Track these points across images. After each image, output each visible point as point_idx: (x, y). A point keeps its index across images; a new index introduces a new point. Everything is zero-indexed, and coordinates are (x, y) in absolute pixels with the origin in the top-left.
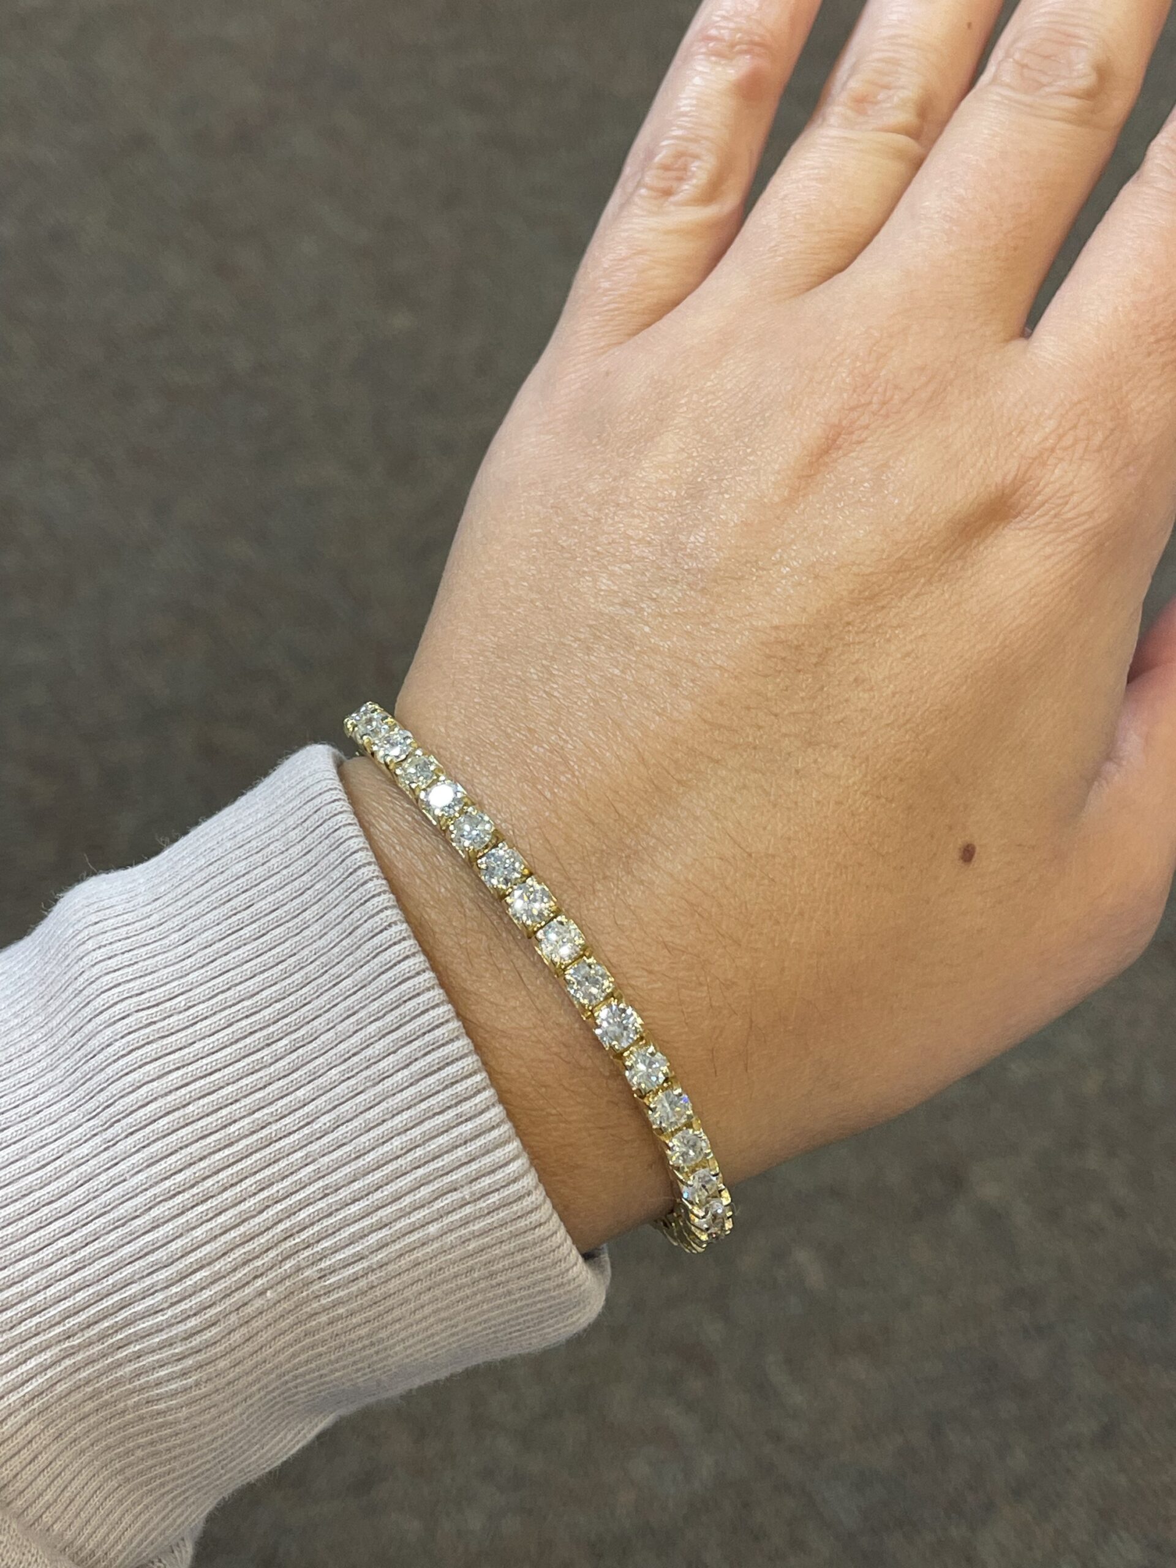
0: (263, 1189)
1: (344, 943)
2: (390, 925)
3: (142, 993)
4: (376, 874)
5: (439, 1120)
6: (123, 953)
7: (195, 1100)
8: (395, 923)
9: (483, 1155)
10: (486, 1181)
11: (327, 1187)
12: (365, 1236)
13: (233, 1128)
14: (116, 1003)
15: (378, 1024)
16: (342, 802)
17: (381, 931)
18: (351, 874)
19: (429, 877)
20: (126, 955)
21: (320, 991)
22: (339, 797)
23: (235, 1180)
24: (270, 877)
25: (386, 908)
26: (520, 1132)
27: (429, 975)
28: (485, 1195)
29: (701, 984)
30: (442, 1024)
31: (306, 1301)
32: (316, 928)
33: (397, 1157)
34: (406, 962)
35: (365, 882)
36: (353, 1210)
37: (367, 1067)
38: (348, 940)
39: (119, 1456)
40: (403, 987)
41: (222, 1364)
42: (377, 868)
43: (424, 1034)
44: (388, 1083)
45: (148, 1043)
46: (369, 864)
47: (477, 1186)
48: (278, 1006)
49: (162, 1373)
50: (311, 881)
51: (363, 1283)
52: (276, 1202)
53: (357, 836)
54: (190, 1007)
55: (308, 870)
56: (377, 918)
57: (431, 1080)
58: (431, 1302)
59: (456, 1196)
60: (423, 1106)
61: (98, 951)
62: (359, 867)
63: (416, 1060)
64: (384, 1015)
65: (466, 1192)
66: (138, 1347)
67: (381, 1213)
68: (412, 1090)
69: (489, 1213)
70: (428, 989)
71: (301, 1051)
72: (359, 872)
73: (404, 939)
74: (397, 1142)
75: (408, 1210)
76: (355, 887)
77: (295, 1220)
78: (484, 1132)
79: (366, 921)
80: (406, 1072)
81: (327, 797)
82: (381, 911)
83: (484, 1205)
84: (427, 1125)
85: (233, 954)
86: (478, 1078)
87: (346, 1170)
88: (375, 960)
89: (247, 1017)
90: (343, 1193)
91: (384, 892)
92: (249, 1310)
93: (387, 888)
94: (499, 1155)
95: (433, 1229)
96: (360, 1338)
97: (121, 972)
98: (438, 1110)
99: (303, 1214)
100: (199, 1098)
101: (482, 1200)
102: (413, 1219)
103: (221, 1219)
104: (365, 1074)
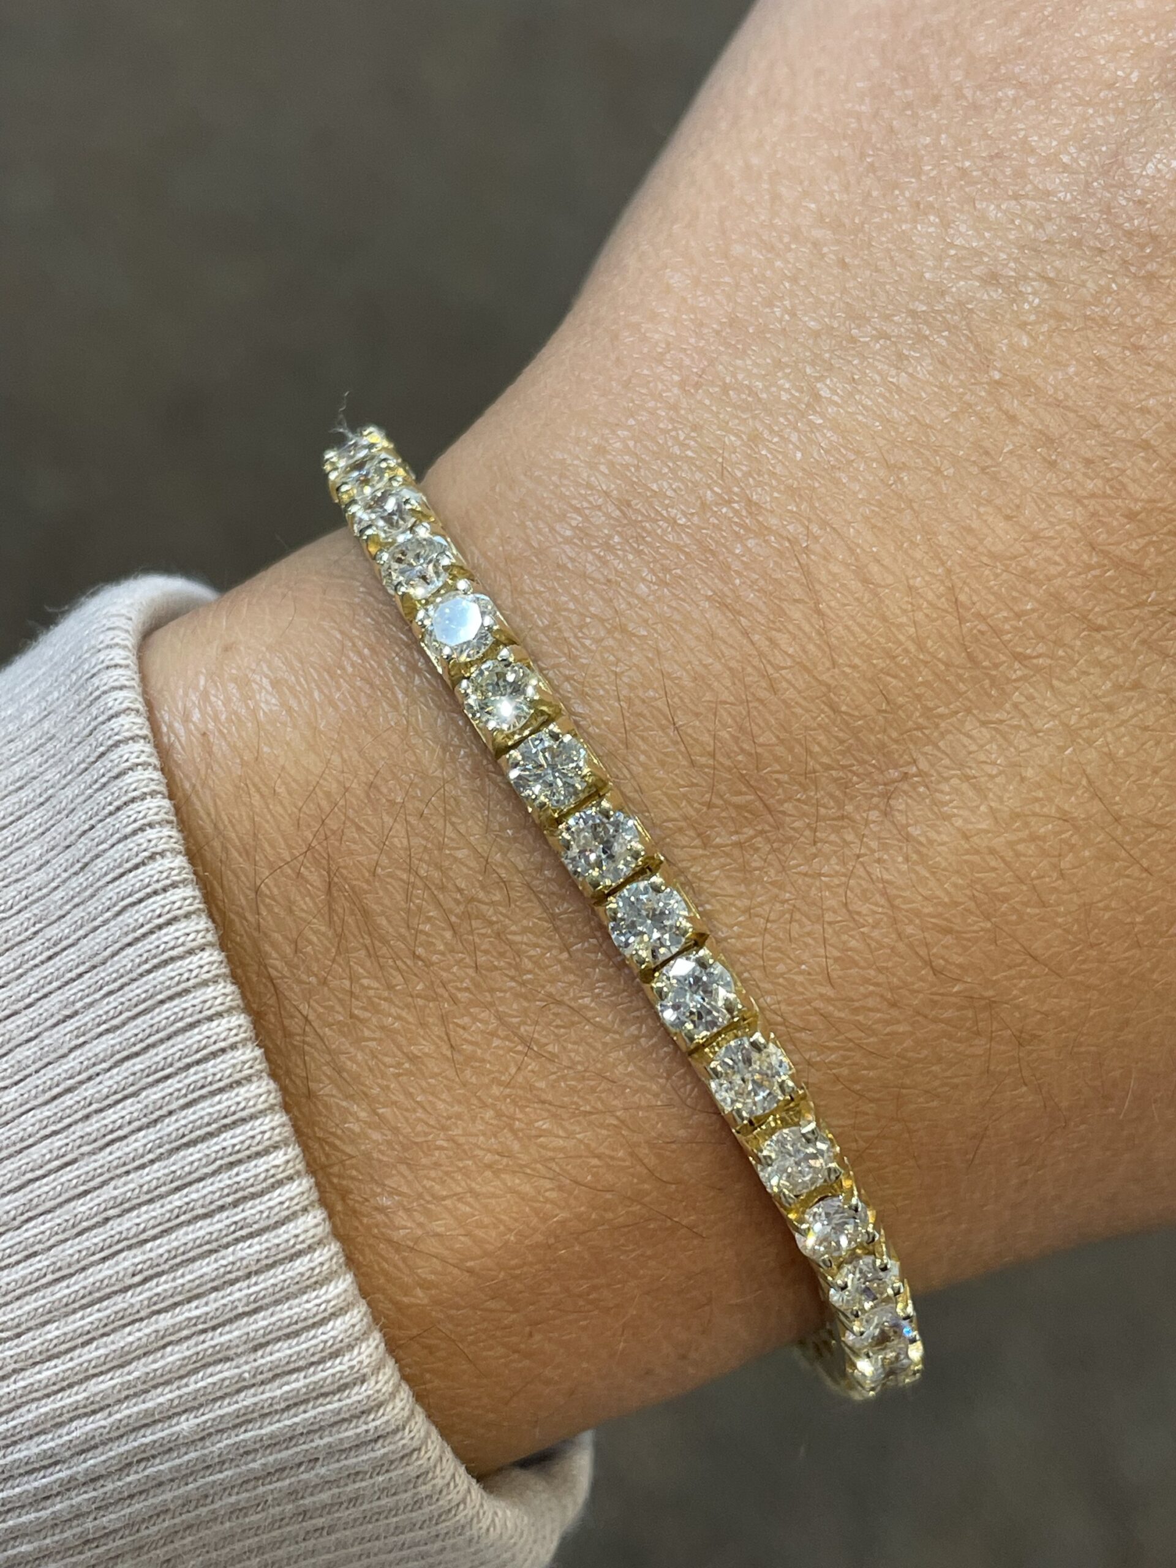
1: (74, 883)
2: (152, 857)
5: (203, 1229)
10: (282, 1351)
17: (136, 867)
21: (26, 966)
27: (213, 955)
30: (223, 1051)
34: (172, 928)
37: (87, 1117)
38: (81, 878)
40: (160, 975)
43: (188, 1066)
44: (119, 1151)
51: (59, 1506)
56: (130, 843)
57: (195, 1154)
59: (226, 1372)
64: (124, 1024)
65: (245, 1368)
67: (94, 1387)
68: (158, 1171)
69: (288, 1408)
70: (205, 983)
75: (140, 1387)
76: (104, 780)
78: (281, 1262)
79: (113, 846)
80: (152, 1134)
82: (142, 829)
83: (278, 1393)
84: (184, 1236)
88: (120, 918)
94: (308, 1304)
95: (186, 1424)
98: (201, 1211)
101: (277, 1383)
102: (150, 1405)
104: (80, 1130)
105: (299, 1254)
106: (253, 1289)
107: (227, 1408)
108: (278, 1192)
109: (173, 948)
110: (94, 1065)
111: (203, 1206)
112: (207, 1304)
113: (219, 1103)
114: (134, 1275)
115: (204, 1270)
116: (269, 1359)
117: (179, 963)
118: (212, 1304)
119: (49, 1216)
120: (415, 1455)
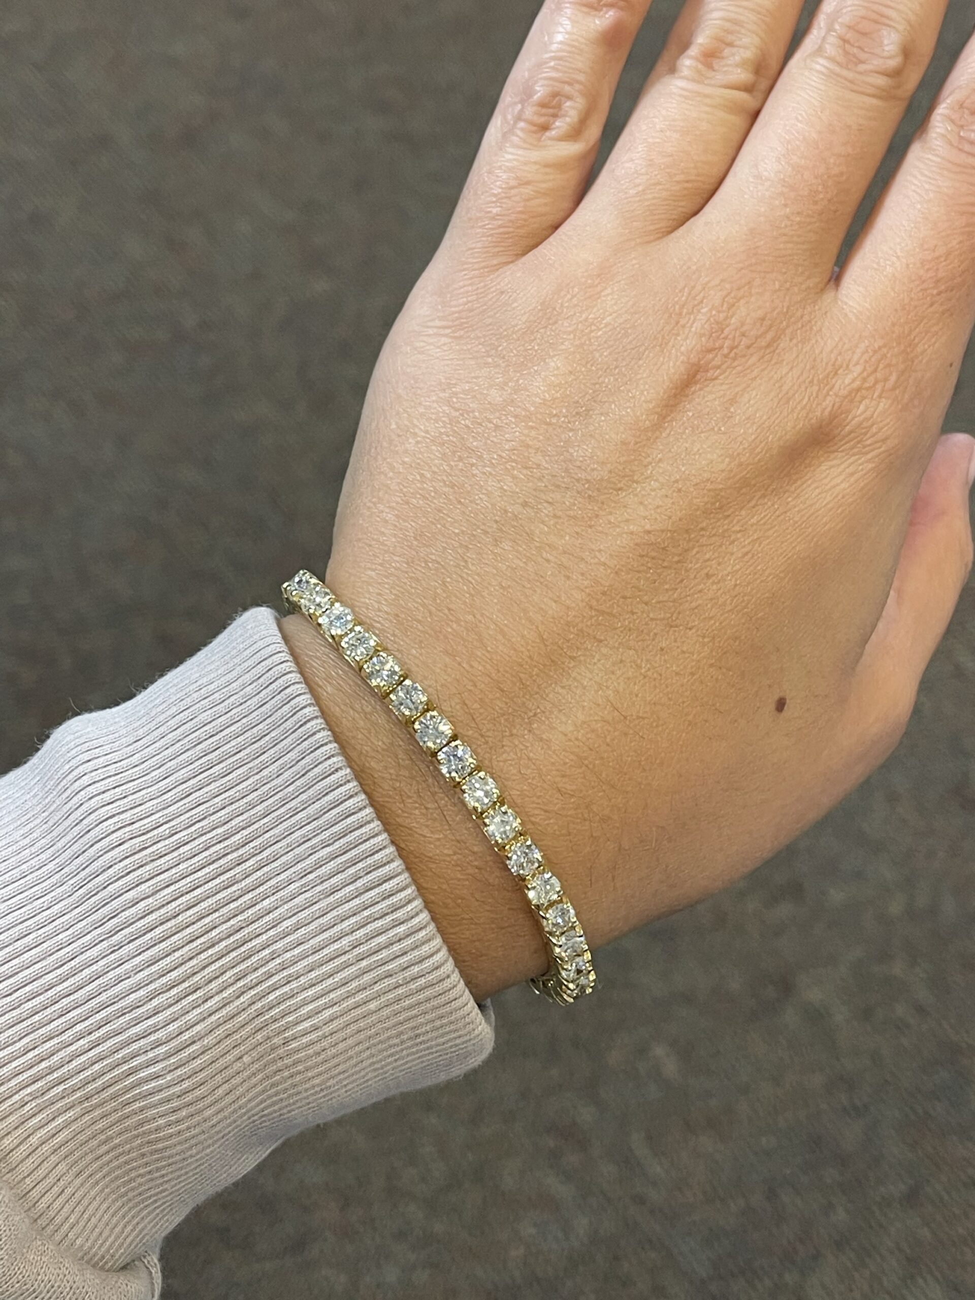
0: (239, 979)
3: (133, 823)
4: (323, 726)
5: (380, 923)
6: (114, 788)
7: (182, 912)
8: (341, 768)
9: (413, 949)
10: (416, 969)
11: (290, 975)
12: (320, 1012)
13: (214, 933)
14: (113, 832)
15: (328, 849)
16: (289, 664)
17: (330, 775)
19: (370, 733)
20: (117, 790)
22: (287, 658)
23: (218, 974)
24: (232, 724)
25: (333, 756)
26: (441, 930)
27: (369, 810)
28: (414, 979)
29: (585, 820)
30: (381, 849)
31: (274, 1061)
33: (345, 953)
34: (351, 800)
35: (314, 734)
36: (310, 993)
39: (125, 1184)
40: (349, 820)
41: (208, 1113)
42: (322, 721)
45: (142, 866)
46: (316, 717)
47: (408, 974)
48: (245, 832)
49: (161, 1121)
51: (317, 1047)
52: (250, 989)
53: (304, 693)
54: (173, 835)
57: (372, 893)
58: (368, 1058)
59: (392, 981)
60: (366, 913)
61: (92, 787)
62: (309, 721)
63: (360, 878)
65: (399, 978)
66: (142, 1104)
68: (357, 901)
70: (369, 822)
71: (265, 869)
72: (309, 725)
73: (349, 781)
74: (345, 941)
77: (265, 1001)
80: (351, 887)
81: (277, 658)
84: (369, 928)
85: (205, 790)
86: (409, 891)
87: (305, 963)
89: (220, 842)
90: (303, 980)
91: (330, 742)
92: (230, 1071)
93: (331, 739)
94: (426, 949)
95: (373, 1006)
96: (314, 1087)
97: (114, 805)
99: (271, 997)
100: (186, 910)
103: (209, 1004)
104: (319, 888)
107: (391, 996)
118: (384, 954)
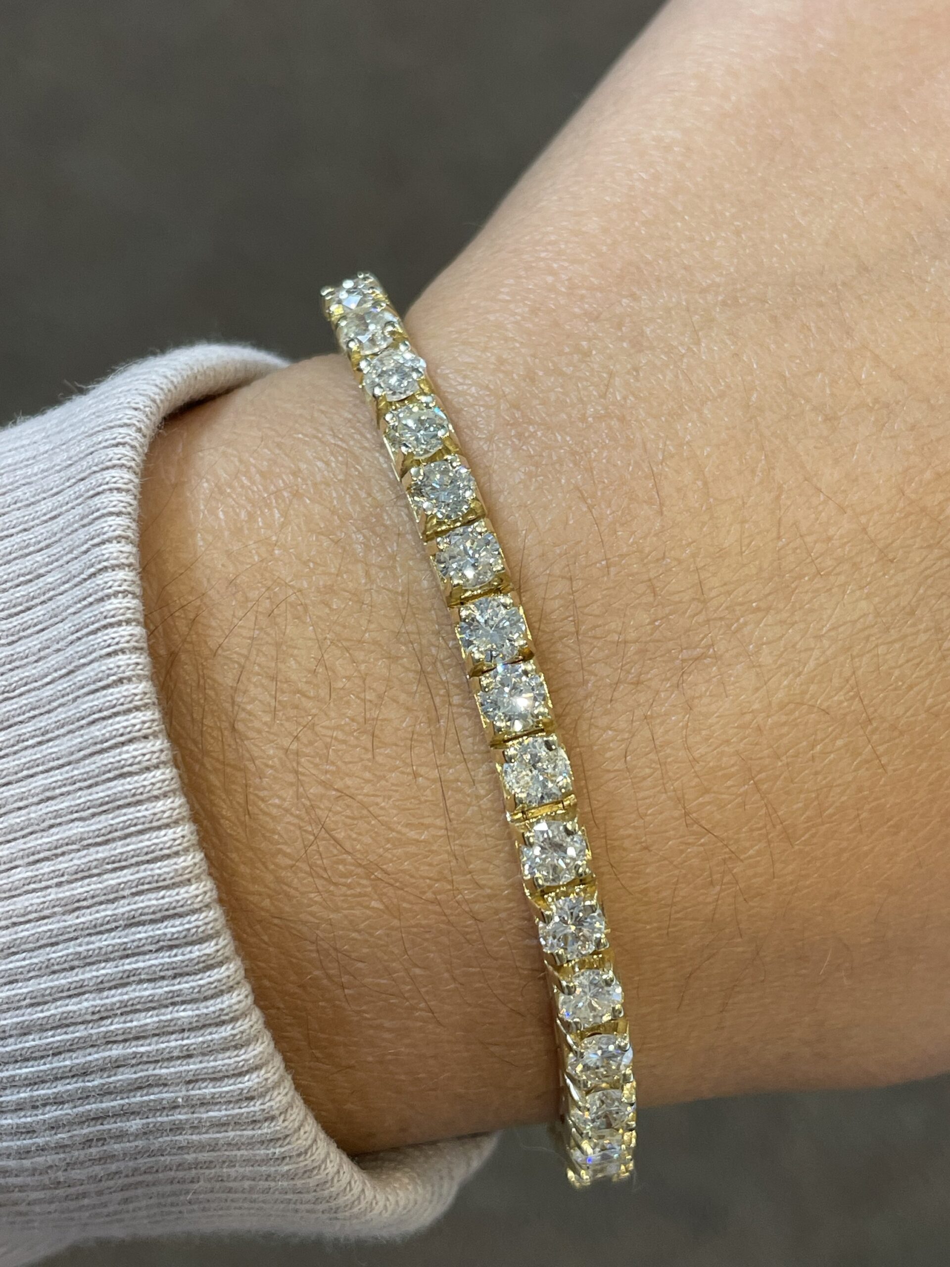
1: (60, 684)
5: (146, 991)
8: (129, 679)
12: (38, 1107)
15: (82, 827)
17: (107, 687)
18: (94, 575)
27: (170, 772)
28: (207, 1104)
32: (34, 643)
33: (87, 1022)
34: (132, 747)
37: (60, 885)
40: (119, 785)
43: (138, 864)
50: (47, 564)
55: (47, 547)
56: (104, 665)
57: (142, 932)
60: (128, 965)
67: (61, 1087)
69: (213, 1126)
76: (90, 600)
82: (115, 653)
83: (206, 1115)
105: (223, 1023)
106: (185, 1042)
108: (208, 974)
109: (131, 765)
110: (67, 844)
111: (147, 974)
112: (150, 1045)
113: (163, 897)
114: (93, 1013)
115: (148, 1021)
116: (198, 1092)
117: (136, 778)
119: (29, 955)
120: (315, 1172)
